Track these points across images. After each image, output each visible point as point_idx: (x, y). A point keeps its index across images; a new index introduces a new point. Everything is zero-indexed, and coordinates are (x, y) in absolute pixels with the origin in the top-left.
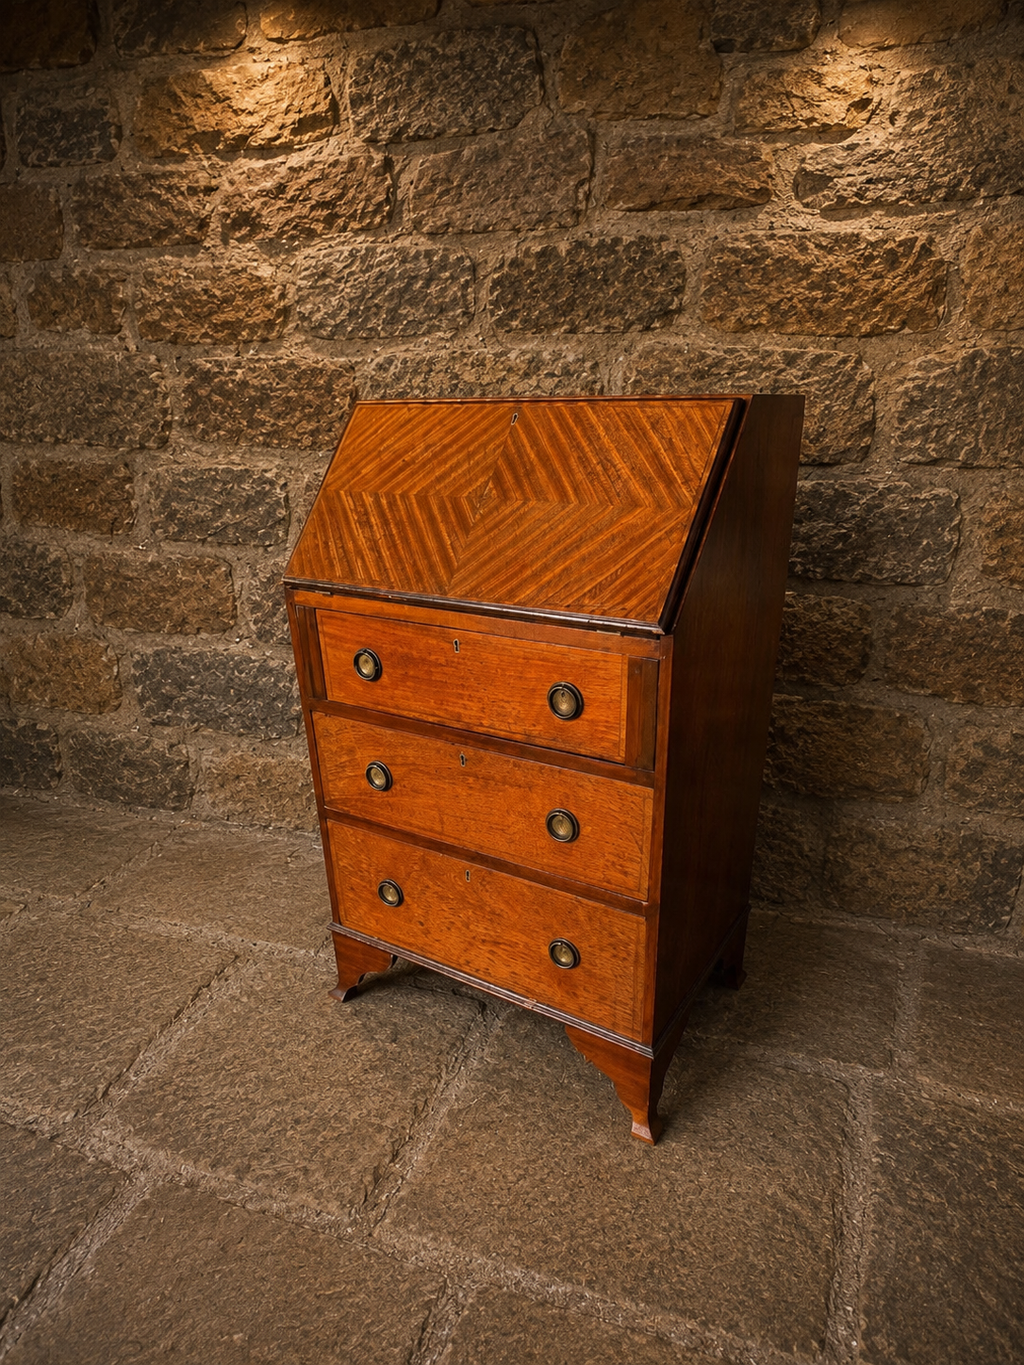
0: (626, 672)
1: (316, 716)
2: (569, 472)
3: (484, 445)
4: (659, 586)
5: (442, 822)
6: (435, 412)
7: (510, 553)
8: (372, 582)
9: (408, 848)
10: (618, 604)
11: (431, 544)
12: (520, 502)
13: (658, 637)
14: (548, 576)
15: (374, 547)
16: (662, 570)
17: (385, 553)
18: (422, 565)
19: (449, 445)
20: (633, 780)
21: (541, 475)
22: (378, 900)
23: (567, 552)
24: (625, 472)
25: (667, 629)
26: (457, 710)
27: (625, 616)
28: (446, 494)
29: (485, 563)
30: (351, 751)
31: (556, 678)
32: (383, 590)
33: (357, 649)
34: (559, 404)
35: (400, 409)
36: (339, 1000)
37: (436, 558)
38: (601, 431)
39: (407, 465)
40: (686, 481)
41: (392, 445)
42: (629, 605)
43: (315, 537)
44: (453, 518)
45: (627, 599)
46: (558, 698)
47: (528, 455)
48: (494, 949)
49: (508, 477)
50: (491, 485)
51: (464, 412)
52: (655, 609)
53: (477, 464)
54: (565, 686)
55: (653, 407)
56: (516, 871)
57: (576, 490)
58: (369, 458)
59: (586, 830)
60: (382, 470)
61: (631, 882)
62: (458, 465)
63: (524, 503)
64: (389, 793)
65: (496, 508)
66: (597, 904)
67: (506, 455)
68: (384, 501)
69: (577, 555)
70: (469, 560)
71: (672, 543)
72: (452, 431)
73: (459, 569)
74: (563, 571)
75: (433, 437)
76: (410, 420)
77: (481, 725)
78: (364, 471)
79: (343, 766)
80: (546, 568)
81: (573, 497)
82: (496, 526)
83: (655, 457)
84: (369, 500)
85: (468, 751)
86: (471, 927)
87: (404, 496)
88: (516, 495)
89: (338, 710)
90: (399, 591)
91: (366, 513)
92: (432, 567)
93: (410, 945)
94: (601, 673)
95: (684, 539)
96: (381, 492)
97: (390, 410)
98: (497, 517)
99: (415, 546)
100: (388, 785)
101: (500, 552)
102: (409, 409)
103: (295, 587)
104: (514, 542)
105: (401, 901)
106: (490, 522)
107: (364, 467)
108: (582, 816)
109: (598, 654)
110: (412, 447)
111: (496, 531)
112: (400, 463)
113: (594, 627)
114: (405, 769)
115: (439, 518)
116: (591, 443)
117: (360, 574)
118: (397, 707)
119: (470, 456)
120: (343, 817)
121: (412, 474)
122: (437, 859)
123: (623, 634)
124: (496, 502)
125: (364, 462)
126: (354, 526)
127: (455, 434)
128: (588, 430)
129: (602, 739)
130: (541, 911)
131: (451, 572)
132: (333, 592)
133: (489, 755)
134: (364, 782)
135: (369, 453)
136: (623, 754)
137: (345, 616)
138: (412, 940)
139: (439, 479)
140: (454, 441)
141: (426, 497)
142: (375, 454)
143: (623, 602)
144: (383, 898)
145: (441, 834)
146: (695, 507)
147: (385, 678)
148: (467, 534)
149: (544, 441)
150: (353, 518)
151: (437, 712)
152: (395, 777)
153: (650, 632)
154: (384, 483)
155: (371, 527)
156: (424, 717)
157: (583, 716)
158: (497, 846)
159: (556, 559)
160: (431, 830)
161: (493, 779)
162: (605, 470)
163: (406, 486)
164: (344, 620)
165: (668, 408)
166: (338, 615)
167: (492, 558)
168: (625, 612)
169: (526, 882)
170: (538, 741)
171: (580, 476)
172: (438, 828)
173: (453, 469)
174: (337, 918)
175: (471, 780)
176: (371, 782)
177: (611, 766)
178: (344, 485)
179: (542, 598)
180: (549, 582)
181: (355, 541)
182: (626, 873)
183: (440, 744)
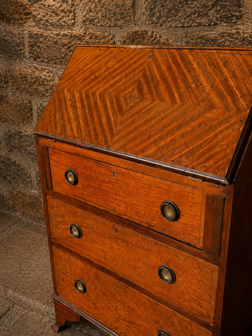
0: (205, 201)
1: (48, 197)
2: (178, 87)
3: (134, 70)
4: (226, 156)
5: (105, 259)
6: (111, 52)
7: (144, 128)
8: (74, 137)
9: (89, 267)
10: (202, 163)
11: (104, 120)
12: (150, 101)
13: (224, 185)
14: (163, 143)
15: (77, 118)
16: (228, 146)
17: (82, 123)
18: (99, 130)
19: (117, 69)
20: (207, 260)
21: (162, 88)
22: (74, 287)
23: (173, 130)
24: (208, 88)
25: (230, 182)
26: (114, 206)
27: (206, 171)
28: (113, 94)
29: (131, 132)
30: (63, 216)
31: (165, 198)
32: (79, 142)
33: (66, 169)
34: (173, 50)
35: (96, 49)
36: (55, 331)
37: (106, 127)
38: (195, 65)
39: (96, 78)
40: (243, 96)
41: (90, 68)
42: (207, 164)
43: (51, 112)
44: (116, 106)
45: (207, 160)
46: (166, 209)
47: (156, 77)
48: (130, 325)
49: (145, 88)
50: (136, 91)
51: (126, 52)
52: (224, 169)
53: (130, 79)
54: (170, 203)
55: (225, 54)
56: (142, 290)
57: (180, 96)
58: (80, 73)
59: (179, 279)
60: (85, 79)
61: (204, 312)
62: (120, 80)
63: (152, 102)
64: (80, 239)
65: (138, 103)
66: (185, 318)
67: (145, 76)
68: (84, 96)
69: (179, 133)
70: (122, 130)
71: (234, 131)
72: (118, 62)
73: (117, 134)
74: (171, 141)
75: (110, 64)
76: (99, 56)
77: (126, 215)
78: (76, 80)
79: (59, 222)
80: (161, 138)
81: (178, 101)
82: (137, 113)
83: (225, 82)
84: (77, 95)
85: (119, 227)
86: (119, 312)
87: (93, 94)
88: (148, 96)
89: (58, 196)
90: (86, 144)
91: (75, 102)
92: (103, 132)
93: (89, 312)
94: (190, 199)
95: (241, 129)
96: (83, 91)
97: (91, 50)
98: (138, 108)
99: (96, 119)
100: (80, 235)
101: (138, 127)
102: (100, 50)
103: (40, 136)
104: (146, 122)
105: (85, 290)
106: (133, 111)
107: (76, 78)
108: (178, 272)
109: (188, 189)
110: (100, 69)
111: (137, 116)
112: (93, 77)
113: (188, 175)
114: (88, 230)
115: (109, 106)
116: (189, 71)
117: (69, 132)
118: (85, 200)
119: (126, 75)
120: (60, 246)
121: (99, 83)
122: (103, 276)
123: (203, 181)
124: (137, 100)
125: (76, 76)
126: (69, 107)
127: (121, 63)
128: (188, 64)
129: (189, 235)
130: (154, 313)
131: (113, 135)
132: (56, 140)
133: (129, 231)
134: (69, 232)
135: (79, 71)
136: (201, 245)
137: (61, 152)
138: (89, 310)
139: (111, 86)
140: (120, 67)
141: (104, 95)
142: (82, 71)
143: (205, 162)
144: (76, 287)
145: (105, 264)
146: (248, 111)
147: (79, 185)
148: (122, 116)
149: (164, 68)
150: (69, 103)
151: (104, 205)
152: (83, 233)
153: (220, 182)
154: (85, 86)
155: (76, 108)
156: (98, 207)
157: (180, 220)
158: (133, 276)
159: (167, 134)
160: (100, 261)
161: (131, 243)
162: (197, 86)
163: (95, 89)
164: (61, 154)
165: (233, 55)
166: (59, 151)
167: (134, 130)
168: (205, 169)
169: (147, 297)
170: (155, 229)
171: (183, 89)
172: (103, 260)
173: (117, 82)
174: (56, 293)
175: (120, 241)
176: (72, 232)
177: (195, 250)
178: (66, 87)
179: (159, 154)
180: (163, 147)
181: (68, 115)
182: (201, 307)
183: (105, 220)
